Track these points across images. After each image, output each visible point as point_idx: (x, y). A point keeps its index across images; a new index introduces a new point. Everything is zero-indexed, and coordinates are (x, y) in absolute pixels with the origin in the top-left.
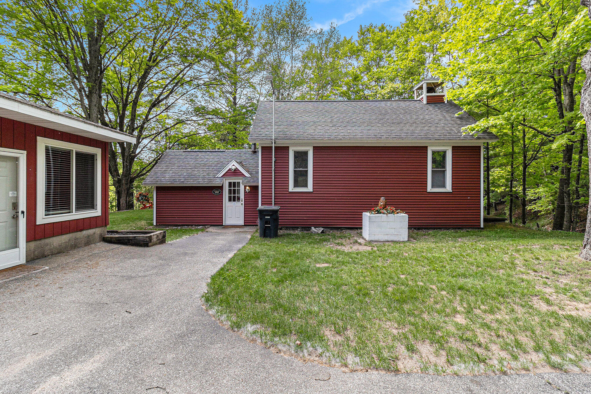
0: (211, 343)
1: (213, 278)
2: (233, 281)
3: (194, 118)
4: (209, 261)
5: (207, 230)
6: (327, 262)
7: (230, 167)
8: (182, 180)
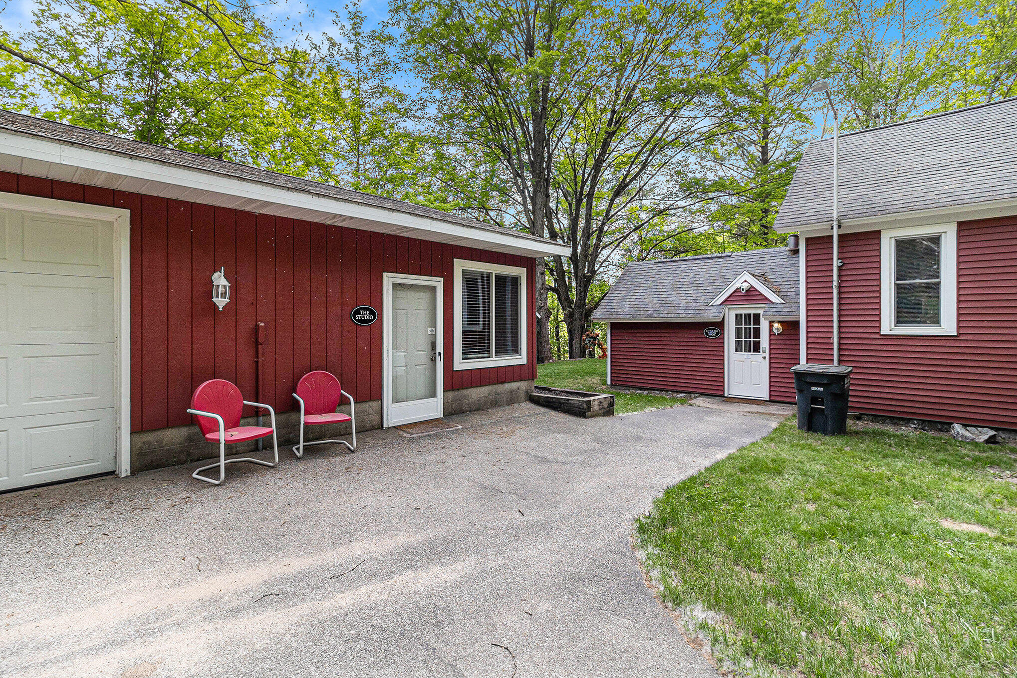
0: (614, 612)
1: (669, 492)
2: (704, 507)
3: (682, 203)
4: (676, 459)
5: (692, 402)
6: (981, 522)
7: (738, 285)
8: (649, 312)
